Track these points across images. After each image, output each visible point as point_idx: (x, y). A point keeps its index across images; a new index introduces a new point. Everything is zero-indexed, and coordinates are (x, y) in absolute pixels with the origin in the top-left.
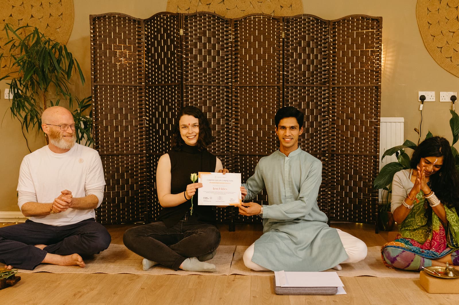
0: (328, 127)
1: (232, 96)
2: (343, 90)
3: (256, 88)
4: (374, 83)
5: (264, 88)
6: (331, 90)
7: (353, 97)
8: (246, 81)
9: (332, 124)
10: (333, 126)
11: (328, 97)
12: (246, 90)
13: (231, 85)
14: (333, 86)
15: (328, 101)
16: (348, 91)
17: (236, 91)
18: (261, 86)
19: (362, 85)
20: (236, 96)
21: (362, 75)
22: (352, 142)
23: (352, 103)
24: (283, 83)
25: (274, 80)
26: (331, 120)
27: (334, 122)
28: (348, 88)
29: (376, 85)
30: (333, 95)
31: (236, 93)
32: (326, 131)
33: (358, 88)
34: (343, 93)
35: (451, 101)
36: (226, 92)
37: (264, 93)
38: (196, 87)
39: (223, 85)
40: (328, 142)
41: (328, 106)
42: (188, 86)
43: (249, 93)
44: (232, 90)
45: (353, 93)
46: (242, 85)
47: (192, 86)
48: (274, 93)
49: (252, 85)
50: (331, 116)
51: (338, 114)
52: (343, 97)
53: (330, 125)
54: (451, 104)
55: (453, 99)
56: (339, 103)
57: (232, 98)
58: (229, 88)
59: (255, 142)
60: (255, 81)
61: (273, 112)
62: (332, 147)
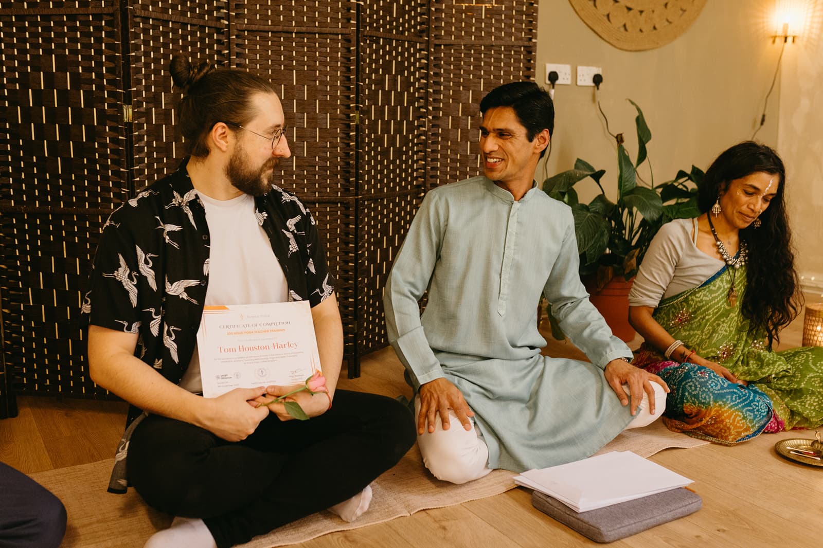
0: (425, 133)
1: (229, 54)
2: (458, 51)
3: (289, 35)
4: (521, 39)
5: (310, 36)
6: (432, 50)
7: (478, 67)
8: (265, 18)
9: (433, 126)
10: (434, 130)
11: (427, 67)
12: (265, 39)
13: (228, 26)
14: (437, 42)
15: (427, 76)
16: (468, 54)
17: (240, 41)
18: (303, 33)
19: (498, 42)
20: (238, 55)
21: (499, 21)
22: (474, 166)
23: (476, 80)
24: (358, 26)
25: (335, 20)
26: (430, 117)
27: (437, 122)
28: (468, 47)
29: (526, 44)
30: (436, 62)
31: (237, 45)
32: (422, 141)
33: (489, 47)
34: (458, 59)
35: (593, 84)
36: (219, 42)
37: (312, 49)
38: (156, 23)
39: (210, 23)
40: (424, 167)
41: (427, 86)
42: (138, 20)
43: (274, 48)
44: (229, 38)
45: (478, 59)
46: (254, 27)
47: (145, 19)
48: (335, 50)
49: (280, 28)
50: (431, 108)
51: (447, 104)
52: (458, 68)
53: (429, 130)
54: (590, 91)
55: (598, 79)
56: (448, 80)
57: (229, 59)
58: (223, 33)
59: (290, 169)
60: (289, 19)
61: (334, 97)
62: (432, 177)
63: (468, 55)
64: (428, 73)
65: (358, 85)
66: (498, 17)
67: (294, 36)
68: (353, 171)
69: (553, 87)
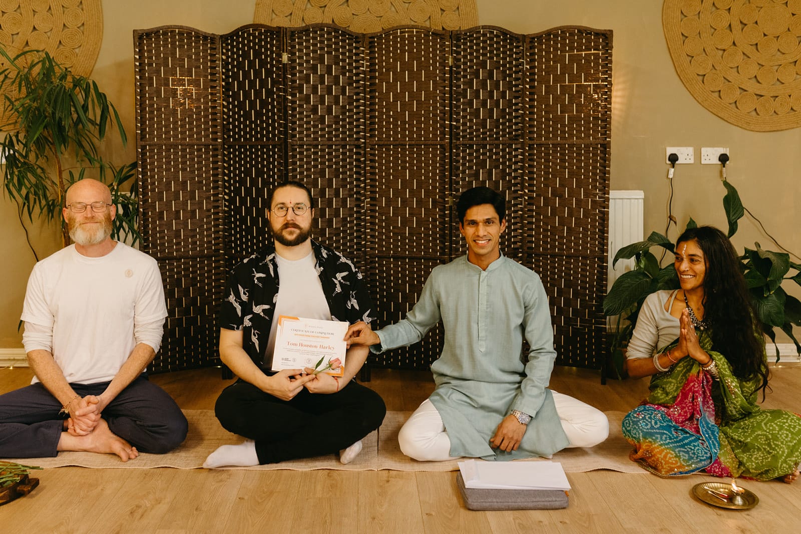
0: (522, 209)
1: (365, 161)
2: (547, 148)
3: (405, 147)
4: (599, 138)
5: (418, 147)
6: (527, 148)
7: (563, 161)
8: (389, 136)
9: (528, 204)
10: (530, 207)
11: (522, 161)
12: (388, 150)
13: (364, 143)
14: (531, 142)
15: (522, 168)
16: (555, 150)
17: (372, 152)
18: (413, 145)
19: (579, 141)
20: (371, 161)
21: (579, 126)
22: (562, 235)
23: (563, 170)
24: (451, 139)
25: (435, 135)
26: (526, 198)
27: (532, 201)
28: (555, 146)
29: (602, 142)
30: (530, 157)
31: (371, 154)
32: (519, 215)
33: (571, 146)
34: (548, 154)
35: (720, 163)
36: (357, 153)
37: (419, 155)
38: (308, 147)
39: (350, 143)
40: (521, 234)
41: (522, 175)
42: (296, 147)
43: (394, 155)
44: (365, 150)
45: (563, 155)
46: (381, 143)
47: (301, 146)
48: (435, 156)
49: (397, 142)
50: (526, 191)
51: (539, 188)
52: (547, 161)
53: (525, 207)
54: (719, 167)
55: (724, 159)
56: (539, 170)
57: (365, 164)
58: (360, 148)
59: (404, 235)
60: (404, 136)
61: (435, 187)
62: (529, 242)
63: (555, 152)
64: (524, 165)
65: (451, 179)
66: (579, 123)
67: (407, 147)
68: (448, 238)
69: (673, 167)
